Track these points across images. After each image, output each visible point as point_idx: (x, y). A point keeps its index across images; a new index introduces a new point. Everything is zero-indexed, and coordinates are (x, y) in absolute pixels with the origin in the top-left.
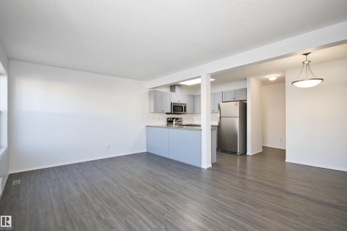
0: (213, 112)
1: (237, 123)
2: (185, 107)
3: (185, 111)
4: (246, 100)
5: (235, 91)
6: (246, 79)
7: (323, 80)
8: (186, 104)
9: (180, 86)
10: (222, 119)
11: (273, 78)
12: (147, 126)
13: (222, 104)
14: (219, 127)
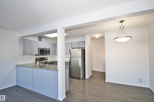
0: (66, 53)
1: (80, 60)
2: (49, 51)
3: (49, 53)
4: (85, 48)
5: (79, 42)
6: (84, 36)
7: (131, 37)
8: (49, 49)
9: (46, 37)
10: (71, 58)
11: (97, 36)
12: (16, 66)
13: (71, 50)
14: (70, 63)
